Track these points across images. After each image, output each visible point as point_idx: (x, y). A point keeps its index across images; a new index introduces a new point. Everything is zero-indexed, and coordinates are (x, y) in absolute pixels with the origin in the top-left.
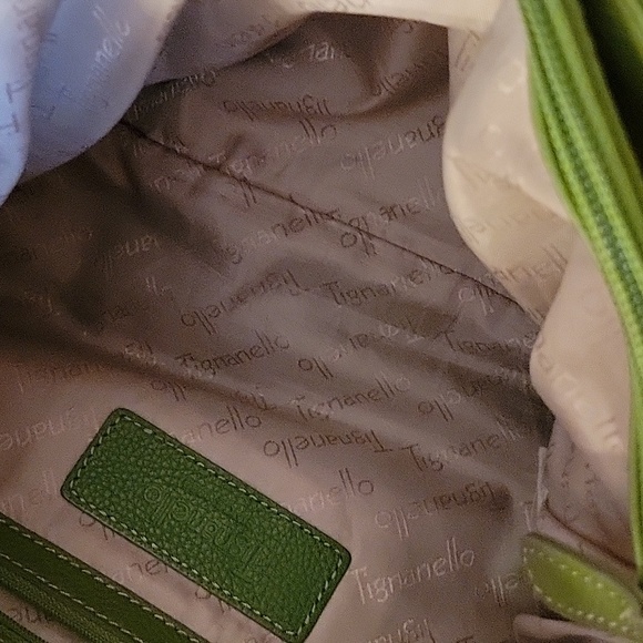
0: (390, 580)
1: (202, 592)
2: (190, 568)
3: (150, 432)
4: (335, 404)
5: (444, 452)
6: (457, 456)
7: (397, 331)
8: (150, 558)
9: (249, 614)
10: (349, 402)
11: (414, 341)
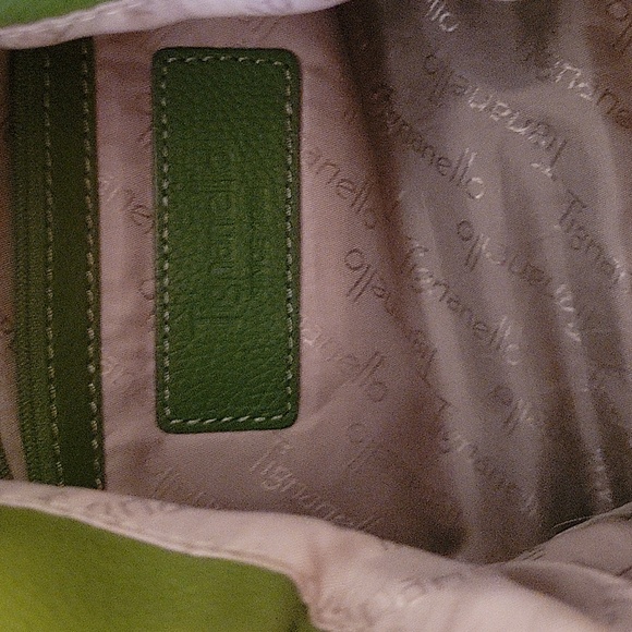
0: (293, 482)
1: (150, 287)
2: (166, 256)
3: (289, 110)
4: (441, 290)
5: (465, 443)
6: (470, 461)
7: (571, 309)
8: (149, 205)
9: (160, 355)
10: (453, 304)
11: (572, 335)
